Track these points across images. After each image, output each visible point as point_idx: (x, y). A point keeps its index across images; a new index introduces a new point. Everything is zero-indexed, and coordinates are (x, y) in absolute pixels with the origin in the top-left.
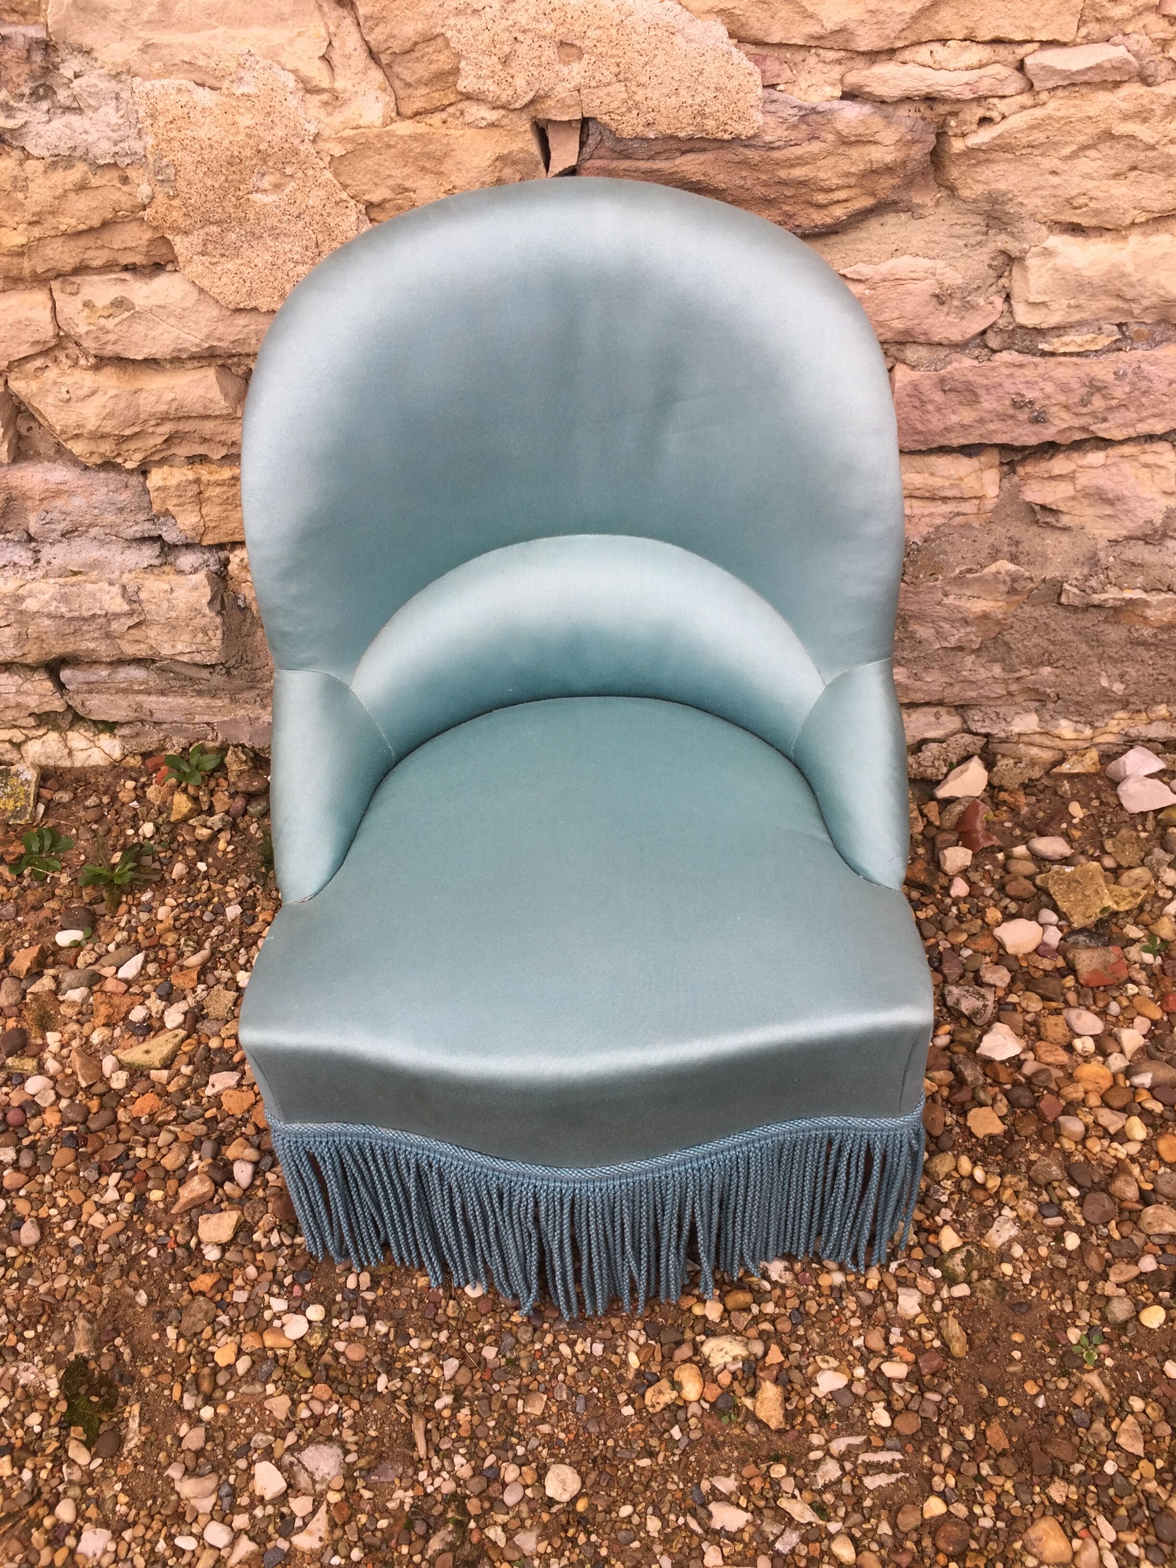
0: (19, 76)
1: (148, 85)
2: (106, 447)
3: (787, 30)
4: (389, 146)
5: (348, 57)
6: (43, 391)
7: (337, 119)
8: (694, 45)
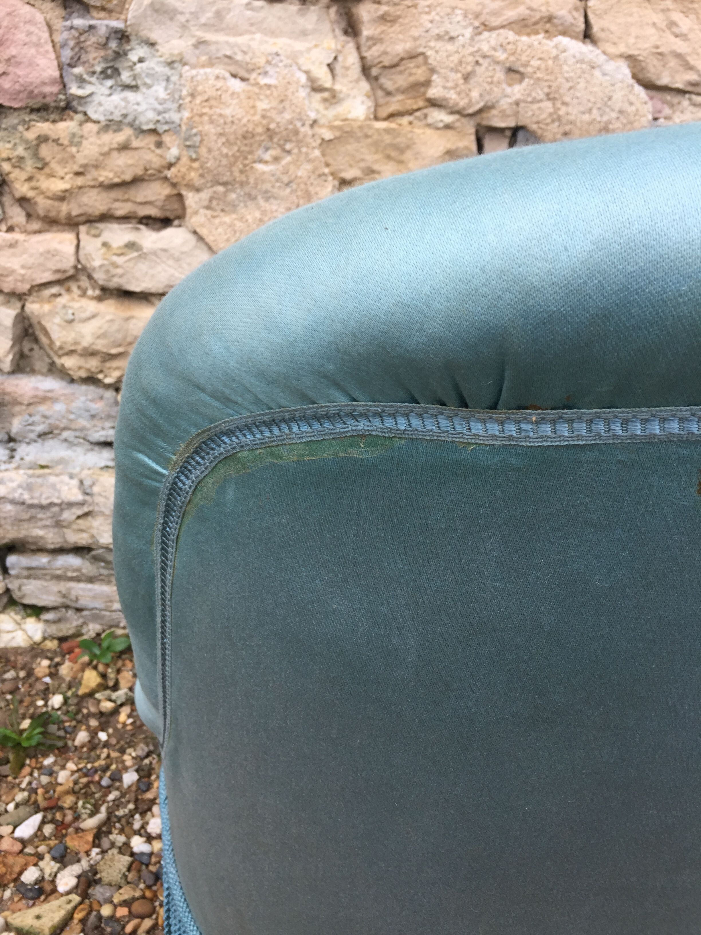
0: (95, 59)
1: (194, 72)
2: (93, 363)
3: (673, 77)
4: (367, 136)
5: (347, 69)
6: (53, 313)
7: (331, 113)
8: (608, 78)
